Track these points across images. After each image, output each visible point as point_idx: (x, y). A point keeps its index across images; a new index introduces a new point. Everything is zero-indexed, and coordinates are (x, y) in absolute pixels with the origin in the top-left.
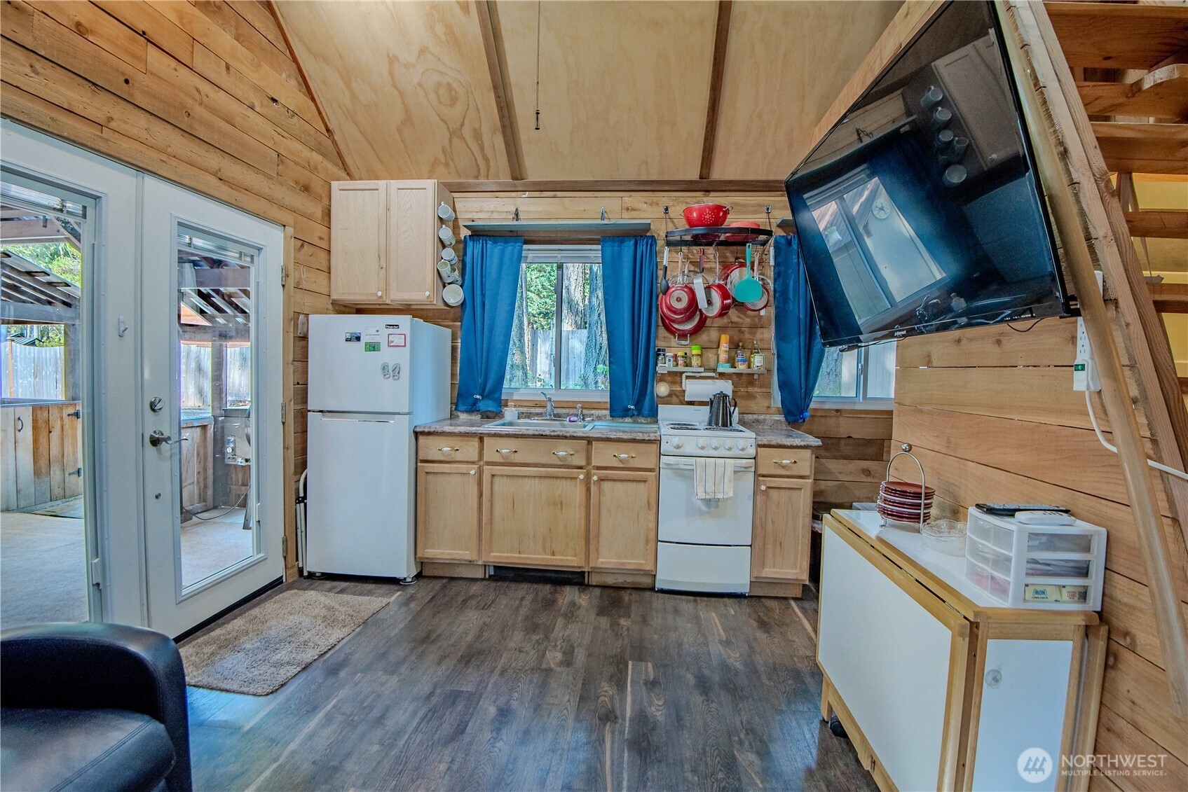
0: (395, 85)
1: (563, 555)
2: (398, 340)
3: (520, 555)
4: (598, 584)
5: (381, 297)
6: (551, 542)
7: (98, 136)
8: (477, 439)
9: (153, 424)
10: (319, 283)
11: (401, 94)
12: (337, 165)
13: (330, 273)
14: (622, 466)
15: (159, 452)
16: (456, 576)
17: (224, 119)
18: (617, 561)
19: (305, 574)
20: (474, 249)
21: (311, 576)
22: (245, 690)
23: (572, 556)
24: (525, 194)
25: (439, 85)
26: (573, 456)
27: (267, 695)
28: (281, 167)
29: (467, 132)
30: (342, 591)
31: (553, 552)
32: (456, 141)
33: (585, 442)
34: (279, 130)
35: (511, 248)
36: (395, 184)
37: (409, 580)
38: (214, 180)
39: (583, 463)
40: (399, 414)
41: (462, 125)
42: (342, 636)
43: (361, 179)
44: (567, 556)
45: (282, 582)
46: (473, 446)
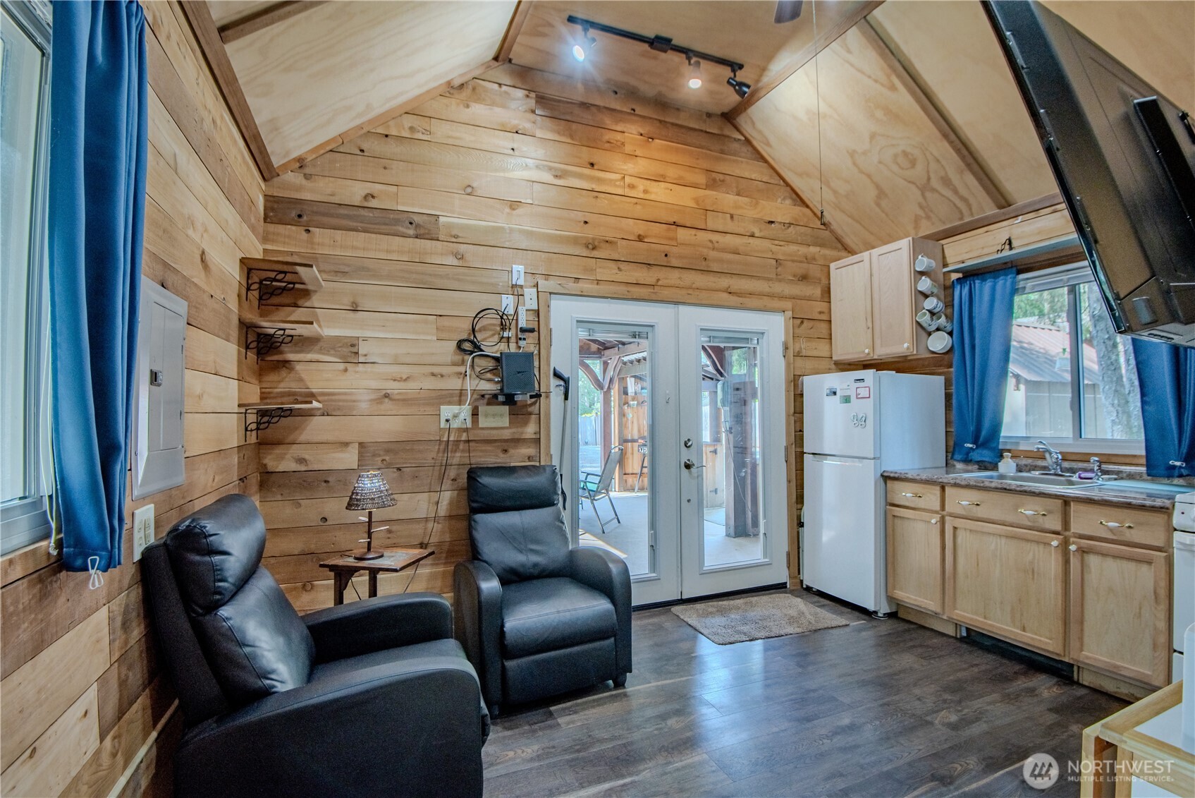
0: (861, 172)
1: (1036, 634)
2: (864, 392)
3: (986, 621)
4: (1092, 686)
5: (868, 354)
6: (1022, 615)
7: (652, 292)
8: (938, 488)
9: (686, 456)
10: (822, 349)
11: (869, 176)
12: (836, 248)
13: (831, 339)
14: (1114, 537)
15: (690, 473)
16: (927, 625)
17: (730, 253)
18: (1108, 660)
19: (804, 586)
20: (961, 293)
21: (809, 589)
22: (710, 636)
23: (1047, 638)
24: (1017, 220)
25: (896, 156)
26: (1045, 518)
27: (719, 644)
28: (779, 269)
29: (935, 183)
30: (822, 606)
31: (1024, 627)
32: (928, 194)
33: (1059, 502)
34: (776, 242)
35: (1003, 283)
36: (876, 252)
37: (880, 615)
38: (725, 295)
39: (1058, 527)
40: (867, 458)
41: (929, 179)
42: (791, 632)
43: (861, 252)
44: (1041, 636)
45: (786, 587)
46: (935, 494)
